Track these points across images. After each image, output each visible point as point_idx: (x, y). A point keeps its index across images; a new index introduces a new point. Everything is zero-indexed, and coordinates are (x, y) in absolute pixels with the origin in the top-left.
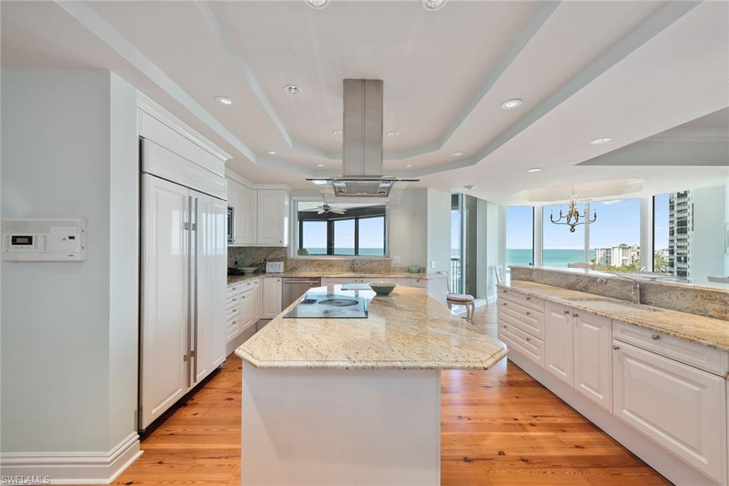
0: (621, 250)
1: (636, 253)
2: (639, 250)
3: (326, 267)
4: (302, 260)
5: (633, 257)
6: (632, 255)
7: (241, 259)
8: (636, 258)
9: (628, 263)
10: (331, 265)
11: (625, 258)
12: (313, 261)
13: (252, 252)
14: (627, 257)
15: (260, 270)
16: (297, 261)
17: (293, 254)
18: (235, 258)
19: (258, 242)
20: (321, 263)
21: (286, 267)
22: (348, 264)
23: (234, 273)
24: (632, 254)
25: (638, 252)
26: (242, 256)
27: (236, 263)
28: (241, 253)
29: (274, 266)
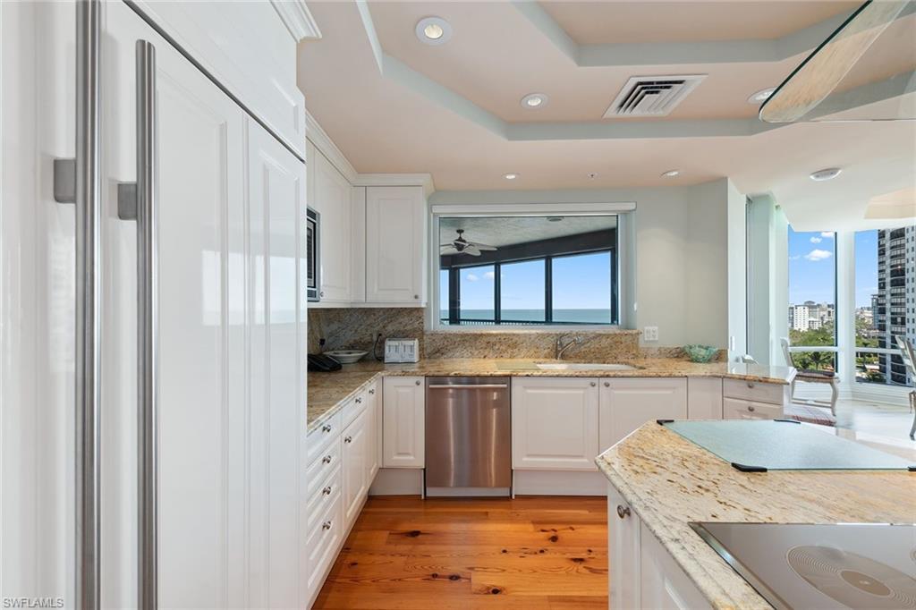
0: (807, 309)
1: (826, 313)
2: (830, 309)
3: (503, 348)
4: (456, 335)
5: (822, 318)
6: (821, 315)
7: (331, 335)
8: (826, 320)
9: (816, 327)
10: (515, 345)
11: (812, 319)
12: (477, 337)
13: (353, 319)
14: (815, 317)
15: (373, 359)
16: (446, 336)
17: (437, 321)
18: (320, 331)
19: (369, 299)
20: (493, 340)
21: (421, 349)
22: (549, 343)
23: (321, 365)
24: (822, 313)
25: (829, 312)
26: (334, 326)
27: (322, 342)
28: (330, 322)
29: (401, 348)
